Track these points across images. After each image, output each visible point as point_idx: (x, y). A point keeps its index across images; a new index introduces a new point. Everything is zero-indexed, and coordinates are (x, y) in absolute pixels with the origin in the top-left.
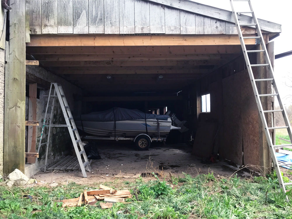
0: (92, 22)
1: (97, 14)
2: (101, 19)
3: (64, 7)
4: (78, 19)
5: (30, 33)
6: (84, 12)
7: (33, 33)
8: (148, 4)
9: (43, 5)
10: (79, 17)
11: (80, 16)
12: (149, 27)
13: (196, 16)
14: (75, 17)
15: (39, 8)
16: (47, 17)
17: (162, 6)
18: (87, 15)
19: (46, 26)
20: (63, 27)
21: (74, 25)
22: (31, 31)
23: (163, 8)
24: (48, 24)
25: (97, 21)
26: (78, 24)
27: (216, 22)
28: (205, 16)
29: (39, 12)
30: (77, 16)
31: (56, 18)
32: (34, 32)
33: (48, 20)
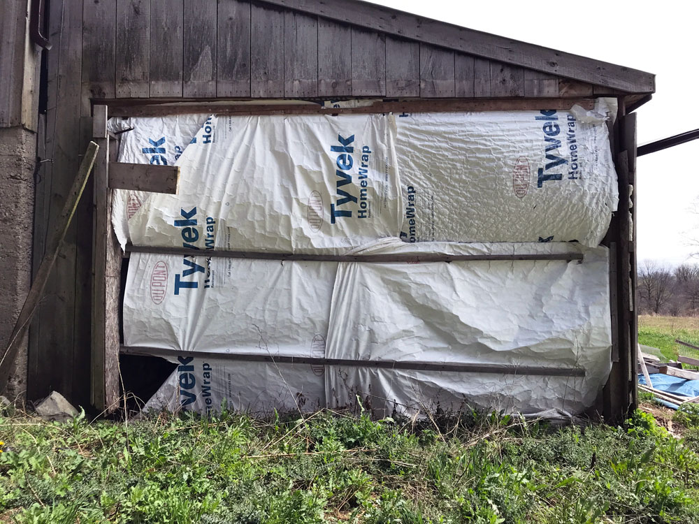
0: (223, 71)
1: (235, 54)
2: (244, 65)
3: (165, 39)
4: (193, 65)
5: (91, 95)
6: (207, 49)
7: (97, 96)
8: (349, 30)
9: (120, 35)
10: (196, 60)
11: (198, 58)
12: (349, 83)
13: (456, 56)
14: (188, 60)
15: (112, 42)
16: (128, 61)
17: (379, 36)
18: (213, 56)
19: (125, 80)
20: (161, 83)
21: (185, 79)
22: (92, 91)
23: (382, 39)
24: (130, 78)
25: (235, 69)
26: (195, 77)
27: (502, 70)
28: (476, 57)
29: (111, 51)
30: (191, 58)
31: (147, 64)
32: (99, 94)
33: (130, 68)
